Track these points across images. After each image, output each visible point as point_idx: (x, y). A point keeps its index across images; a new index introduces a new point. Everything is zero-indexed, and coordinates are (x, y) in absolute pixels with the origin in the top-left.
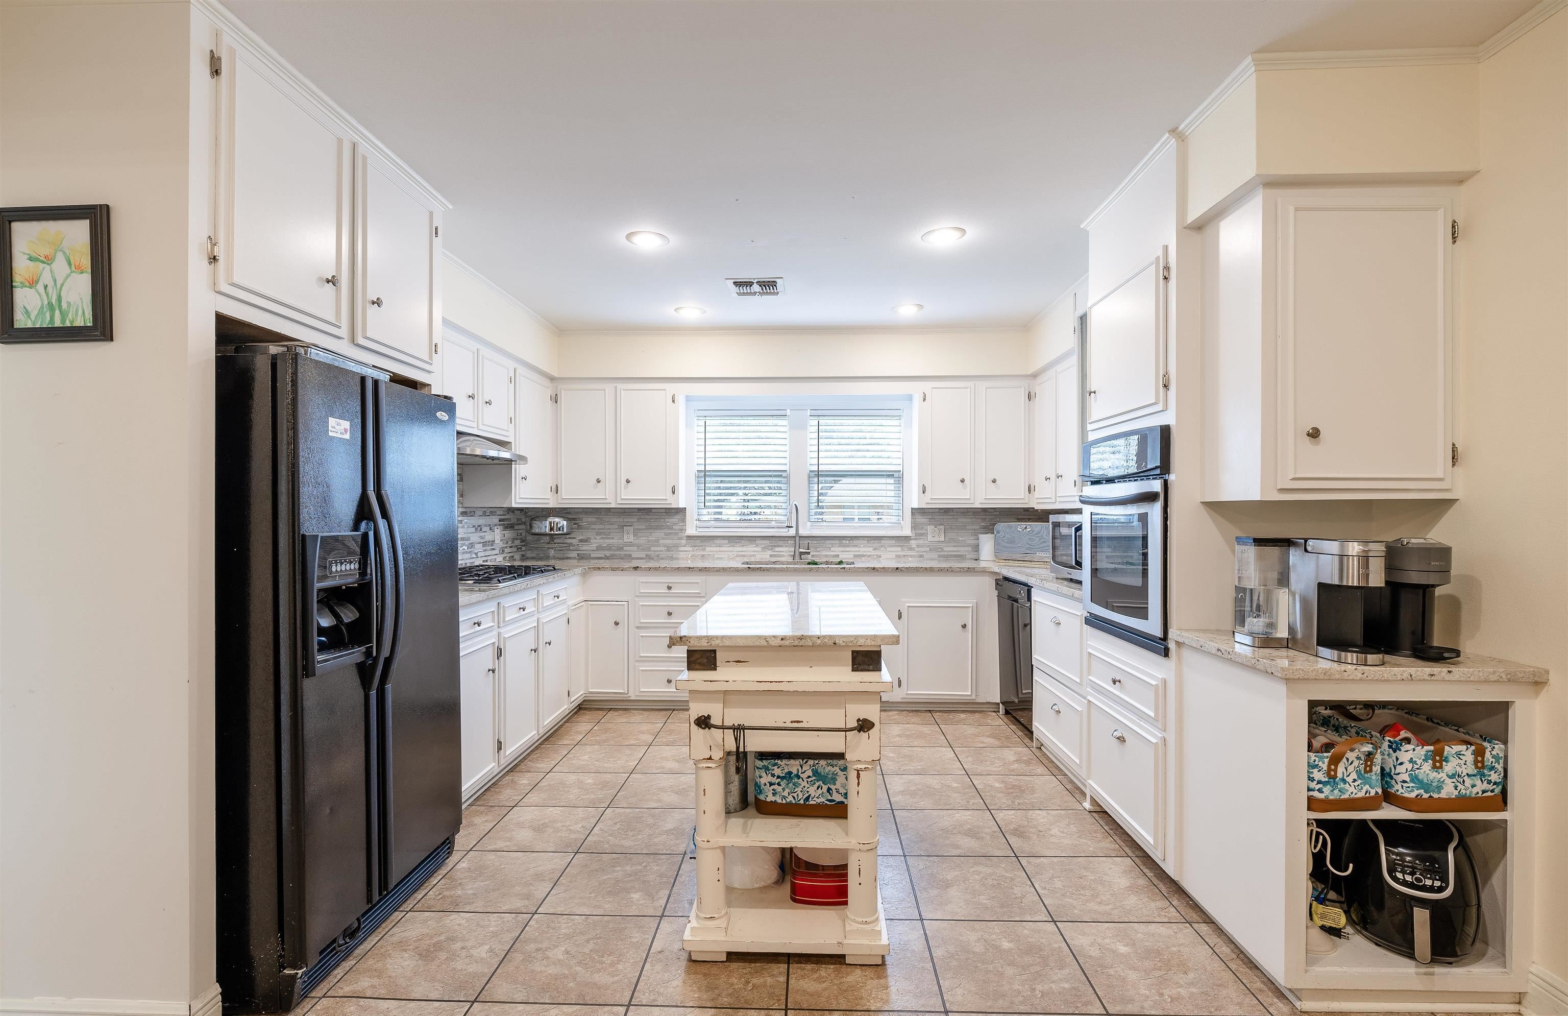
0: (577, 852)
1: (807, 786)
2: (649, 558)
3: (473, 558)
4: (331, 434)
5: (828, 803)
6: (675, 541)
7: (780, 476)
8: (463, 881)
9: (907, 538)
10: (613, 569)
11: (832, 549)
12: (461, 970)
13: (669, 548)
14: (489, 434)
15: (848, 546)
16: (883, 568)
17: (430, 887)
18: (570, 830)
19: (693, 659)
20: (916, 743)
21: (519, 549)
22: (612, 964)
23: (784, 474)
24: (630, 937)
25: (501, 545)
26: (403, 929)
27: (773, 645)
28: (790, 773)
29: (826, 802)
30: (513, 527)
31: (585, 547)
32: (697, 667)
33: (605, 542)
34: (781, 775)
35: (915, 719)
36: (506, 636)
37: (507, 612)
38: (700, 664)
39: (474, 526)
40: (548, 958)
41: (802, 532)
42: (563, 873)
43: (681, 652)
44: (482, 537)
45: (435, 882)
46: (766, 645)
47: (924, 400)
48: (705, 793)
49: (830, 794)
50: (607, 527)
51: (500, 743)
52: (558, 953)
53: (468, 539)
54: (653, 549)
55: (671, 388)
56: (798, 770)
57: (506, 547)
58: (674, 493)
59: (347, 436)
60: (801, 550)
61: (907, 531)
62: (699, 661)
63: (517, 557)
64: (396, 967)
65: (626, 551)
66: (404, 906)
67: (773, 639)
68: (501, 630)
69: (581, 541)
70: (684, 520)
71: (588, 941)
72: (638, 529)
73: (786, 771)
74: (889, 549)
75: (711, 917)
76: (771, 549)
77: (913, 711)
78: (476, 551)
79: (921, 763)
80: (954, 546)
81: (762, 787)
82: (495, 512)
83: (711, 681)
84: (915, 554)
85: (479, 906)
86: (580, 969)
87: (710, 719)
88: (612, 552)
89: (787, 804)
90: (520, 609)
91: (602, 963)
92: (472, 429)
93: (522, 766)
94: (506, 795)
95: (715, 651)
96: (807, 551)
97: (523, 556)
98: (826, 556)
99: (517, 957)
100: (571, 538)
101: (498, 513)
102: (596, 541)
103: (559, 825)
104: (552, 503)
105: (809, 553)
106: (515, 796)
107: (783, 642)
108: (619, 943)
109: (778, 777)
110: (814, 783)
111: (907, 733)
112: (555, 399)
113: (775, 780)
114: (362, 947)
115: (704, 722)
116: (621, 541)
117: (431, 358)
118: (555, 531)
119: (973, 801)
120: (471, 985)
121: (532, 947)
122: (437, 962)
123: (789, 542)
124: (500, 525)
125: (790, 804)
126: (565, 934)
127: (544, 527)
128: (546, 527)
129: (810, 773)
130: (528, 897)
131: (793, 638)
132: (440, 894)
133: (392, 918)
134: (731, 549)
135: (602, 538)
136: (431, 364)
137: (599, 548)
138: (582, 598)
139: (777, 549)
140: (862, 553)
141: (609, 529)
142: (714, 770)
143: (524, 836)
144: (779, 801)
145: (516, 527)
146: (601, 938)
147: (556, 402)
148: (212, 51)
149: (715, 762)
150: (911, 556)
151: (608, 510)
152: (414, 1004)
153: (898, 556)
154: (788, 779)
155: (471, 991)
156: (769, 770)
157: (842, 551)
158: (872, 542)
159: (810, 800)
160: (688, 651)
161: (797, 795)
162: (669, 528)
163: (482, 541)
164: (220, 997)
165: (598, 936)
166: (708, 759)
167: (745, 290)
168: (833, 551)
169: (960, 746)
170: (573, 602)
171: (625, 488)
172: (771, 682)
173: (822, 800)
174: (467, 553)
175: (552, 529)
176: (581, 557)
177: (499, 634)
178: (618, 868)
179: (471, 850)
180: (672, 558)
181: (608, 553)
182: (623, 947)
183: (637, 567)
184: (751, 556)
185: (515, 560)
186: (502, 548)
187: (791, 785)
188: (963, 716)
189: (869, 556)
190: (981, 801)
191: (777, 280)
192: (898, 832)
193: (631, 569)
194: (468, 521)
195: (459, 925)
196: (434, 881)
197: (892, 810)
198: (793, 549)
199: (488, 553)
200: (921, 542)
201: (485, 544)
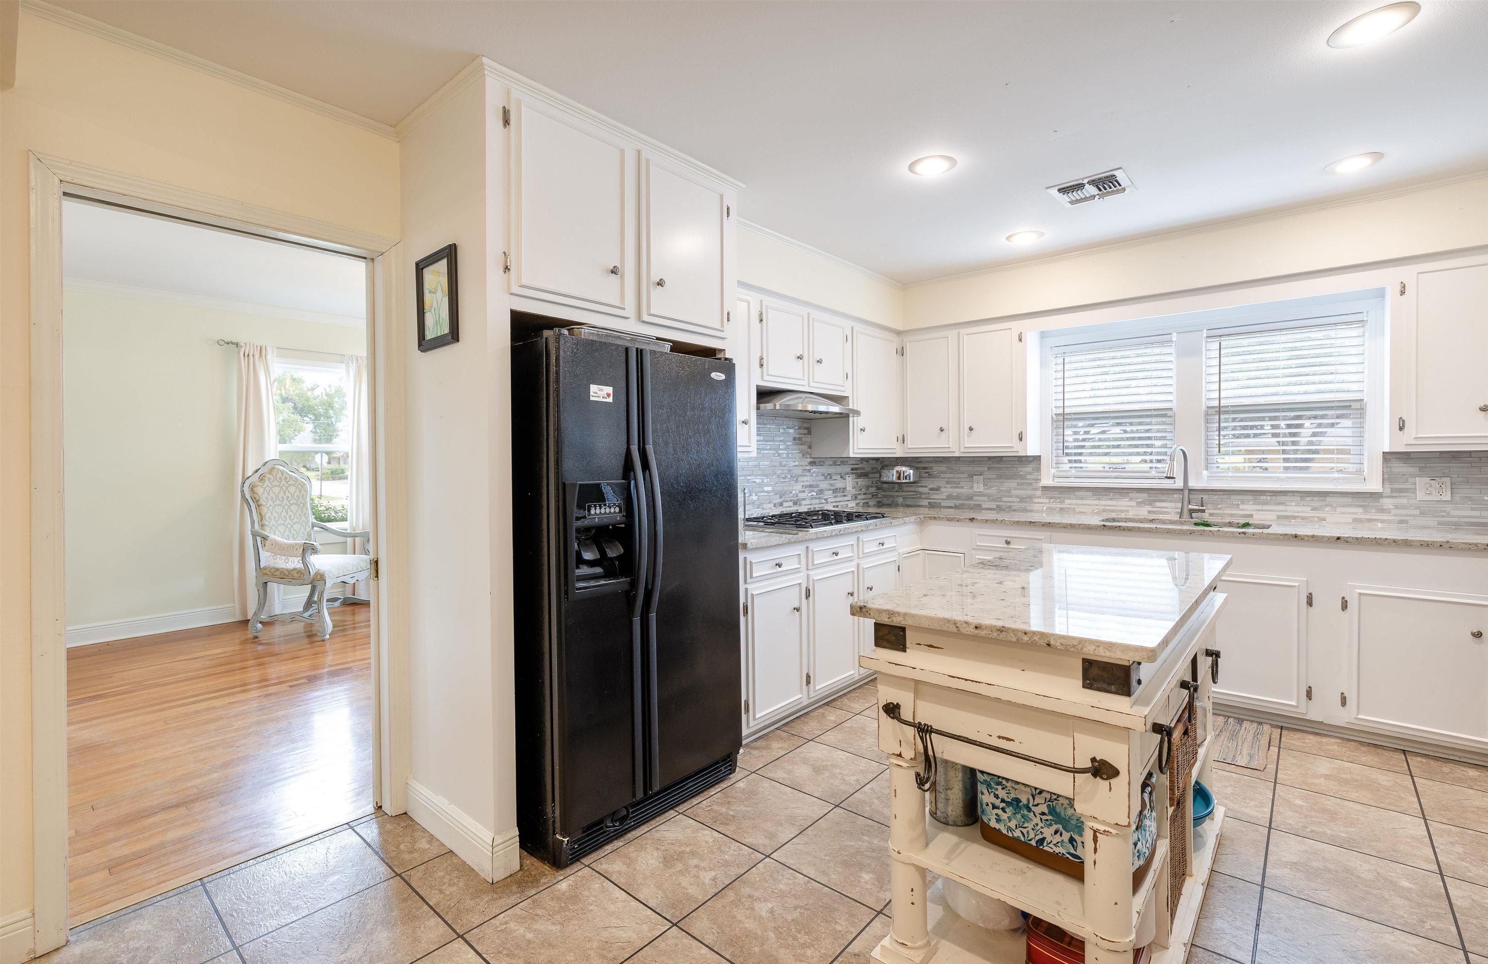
0: (838, 806)
1: (1040, 824)
2: (999, 509)
3: (822, 503)
4: (592, 398)
5: (1070, 858)
6: (1030, 492)
7: (1163, 414)
8: (733, 800)
9: (1374, 496)
10: (949, 520)
11: (1241, 507)
12: (683, 888)
13: (1022, 500)
14: (822, 390)
15: (1267, 503)
16: (1313, 536)
17: (707, 796)
18: (844, 780)
19: (880, 634)
20: (1354, 795)
21: (874, 496)
22: (804, 946)
23: (1169, 413)
24: (836, 922)
25: (854, 492)
26: (668, 828)
27: (965, 633)
28: (1018, 800)
29: (1068, 855)
30: (868, 476)
31: (936, 497)
32: (885, 644)
33: (956, 491)
34: (1007, 799)
35: (1370, 758)
36: (815, 579)
37: (815, 557)
38: (888, 641)
39: (823, 475)
40: (753, 909)
41: (1193, 484)
42: (814, 823)
43: (868, 625)
44: (831, 485)
45: (712, 794)
46: (955, 631)
47: (1402, 293)
48: (895, 794)
49: (1073, 846)
50: (956, 476)
51: (808, 677)
52: (763, 908)
53: (817, 486)
54: (1004, 499)
55: (1016, 326)
56: (1028, 800)
57: (859, 494)
58: (1021, 439)
59: (610, 400)
60: (1191, 507)
61: (1375, 485)
62: (886, 637)
63: (872, 503)
64: (644, 862)
65: (976, 501)
66: (681, 807)
67: (965, 625)
68: (810, 573)
69: (931, 489)
70: (1038, 469)
71: (796, 908)
72: (988, 479)
73: (1013, 795)
74: (1339, 510)
75: (903, 944)
76: (1150, 505)
77: (1369, 744)
78: (825, 497)
79: (1350, 829)
80: (1473, 509)
81: (984, 806)
82: (847, 461)
83: (896, 664)
84: (1392, 518)
85: (730, 830)
86: (773, 935)
87: (899, 709)
88: (961, 502)
89: (1014, 838)
90: (833, 553)
91: (795, 938)
92: (803, 387)
93: (838, 703)
94: (810, 727)
95: (903, 629)
96: (1201, 508)
97: (879, 502)
98: (1232, 515)
99: (730, 895)
100: (922, 486)
101: (850, 462)
102: (946, 491)
103: (838, 771)
104: (899, 452)
105: (1203, 511)
106: (817, 730)
107: (977, 631)
108: (822, 924)
109: (1003, 801)
110: (1051, 825)
111: (1344, 776)
112: (901, 352)
113: (998, 802)
114: (633, 833)
115: (892, 710)
116: (970, 491)
117: (722, 325)
118: (902, 479)
119: (1433, 923)
120: (681, 906)
121: (747, 890)
122: (671, 871)
123: (1175, 496)
124: (852, 473)
125: (1017, 840)
126: (781, 890)
127: (892, 475)
128: (893, 475)
129: (1044, 808)
130: (771, 836)
131: (991, 628)
132: (710, 806)
133: (667, 814)
134: (1097, 502)
135: (952, 487)
136: (723, 331)
137: (949, 497)
138: (919, 547)
139: (1158, 504)
140: (1292, 514)
141: (959, 478)
142: (903, 770)
143: (802, 772)
144: (1005, 832)
145: (870, 476)
146: (809, 909)
147: (902, 355)
148: (504, 107)
149: (906, 761)
150: (1382, 521)
151: (958, 459)
152: (635, 904)
153: (1356, 521)
154: (1015, 807)
155: (678, 913)
156: (991, 788)
157: (1259, 510)
158: (1308, 499)
159: (1045, 844)
160: (875, 624)
161: (1028, 832)
162: (1023, 477)
163: (832, 488)
164: (518, 839)
165: (808, 907)
166: (898, 755)
167: (1076, 195)
168: (1242, 510)
169: (1444, 821)
170: (905, 550)
171: (969, 436)
172: (966, 680)
173: (1059, 850)
174: (816, 498)
175: (899, 478)
176: (932, 506)
177: (808, 575)
178: (866, 838)
179: (754, 772)
180: (1025, 510)
181: (958, 502)
182: (823, 931)
183: (973, 518)
184: (1122, 511)
185: (869, 506)
186: (855, 494)
187: (1019, 816)
188: (1473, 773)
189: (1303, 518)
190: (1454, 929)
191: (1115, 173)
192: (1258, 925)
193: (967, 520)
194: (817, 470)
195: (706, 842)
196: (712, 791)
197: (1263, 887)
198: (1180, 505)
199: (838, 499)
200: (1403, 501)
201: (835, 491)
